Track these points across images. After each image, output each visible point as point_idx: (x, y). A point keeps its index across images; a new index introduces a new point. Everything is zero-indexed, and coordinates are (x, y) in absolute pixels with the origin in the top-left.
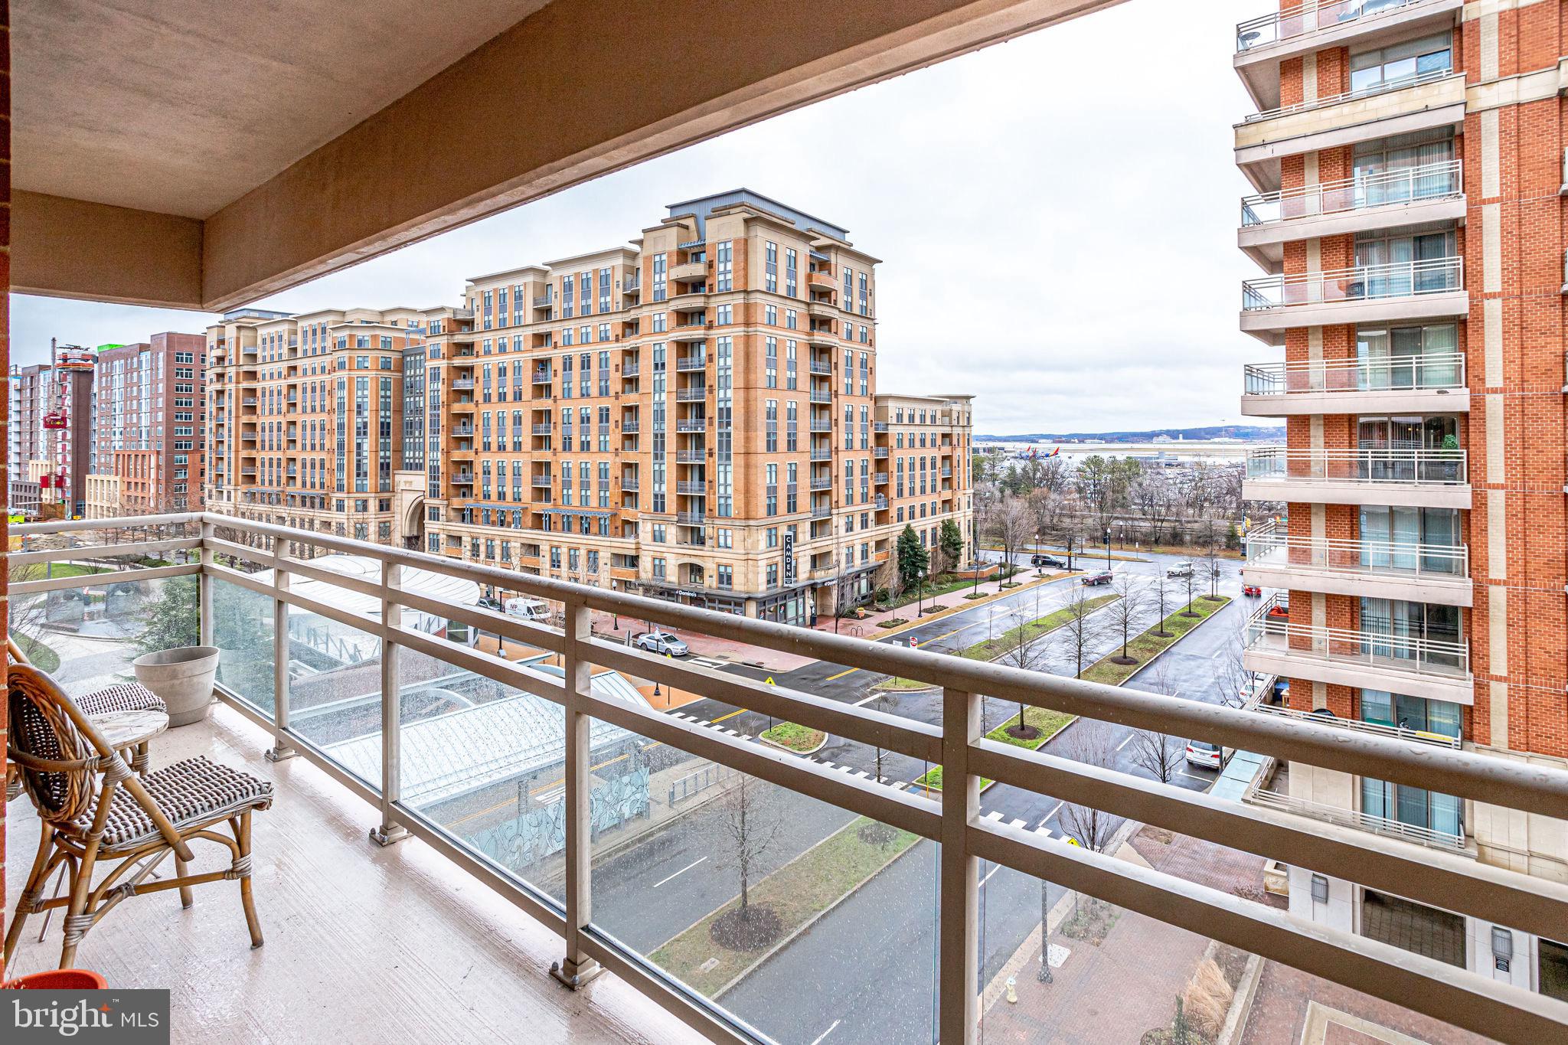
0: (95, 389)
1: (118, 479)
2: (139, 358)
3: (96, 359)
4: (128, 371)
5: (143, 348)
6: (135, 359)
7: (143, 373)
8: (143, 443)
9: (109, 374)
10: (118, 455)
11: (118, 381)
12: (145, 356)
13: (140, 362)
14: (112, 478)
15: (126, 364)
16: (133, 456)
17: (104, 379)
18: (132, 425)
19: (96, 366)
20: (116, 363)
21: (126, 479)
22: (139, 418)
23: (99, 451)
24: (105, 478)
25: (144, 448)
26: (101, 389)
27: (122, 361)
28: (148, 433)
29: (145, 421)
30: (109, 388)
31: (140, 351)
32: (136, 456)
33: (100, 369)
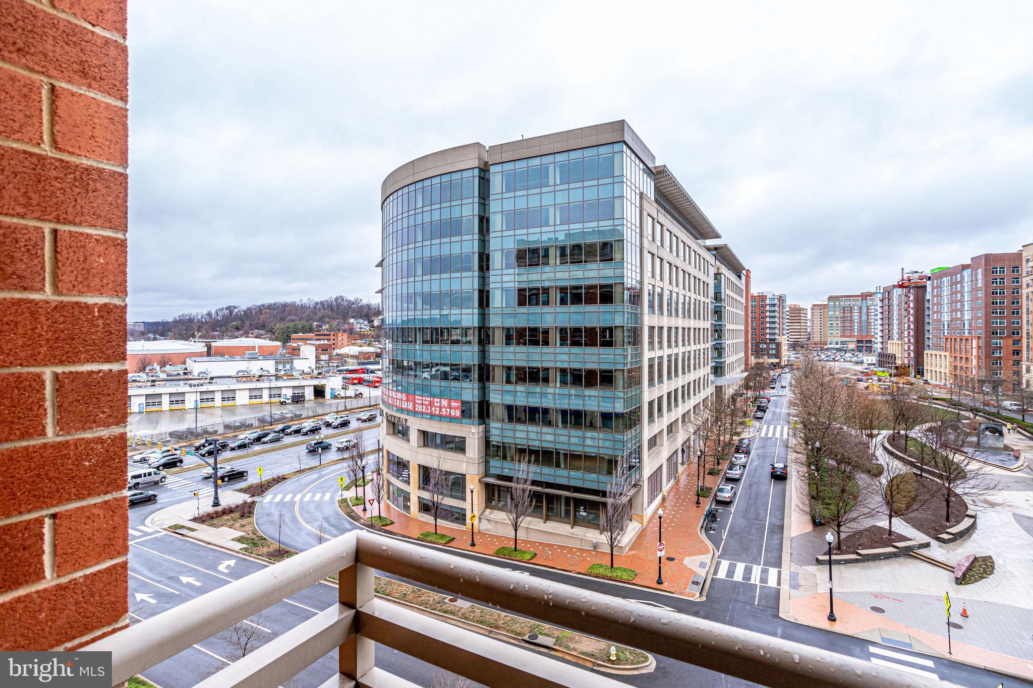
0: (928, 297)
1: (947, 354)
2: (961, 274)
3: (929, 278)
4: (953, 284)
5: (964, 267)
6: (959, 276)
7: (965, 284)
8: (966, 331)
9: (939, 287)
10: (947, 339)
11: (946, 291)
12: (967, 273)
13: (962, 277)
14: (943, 353)
15: (952, 279)
16: (958, 340)
17: (935, 290)
18: (957, 319)
19: (929, 282)
20: (945, 279)
21: (953, 355)
22: (963, 314)
23: (933, 336)
24: (938, 353)
25: (966, 334)
26: (933, 297)
27: (949, 278)
28: (970, 325)
29: (967, 316)
30: (939, 296)
31: (963, 270)
32: (961, 339)
33: (933, 284)
